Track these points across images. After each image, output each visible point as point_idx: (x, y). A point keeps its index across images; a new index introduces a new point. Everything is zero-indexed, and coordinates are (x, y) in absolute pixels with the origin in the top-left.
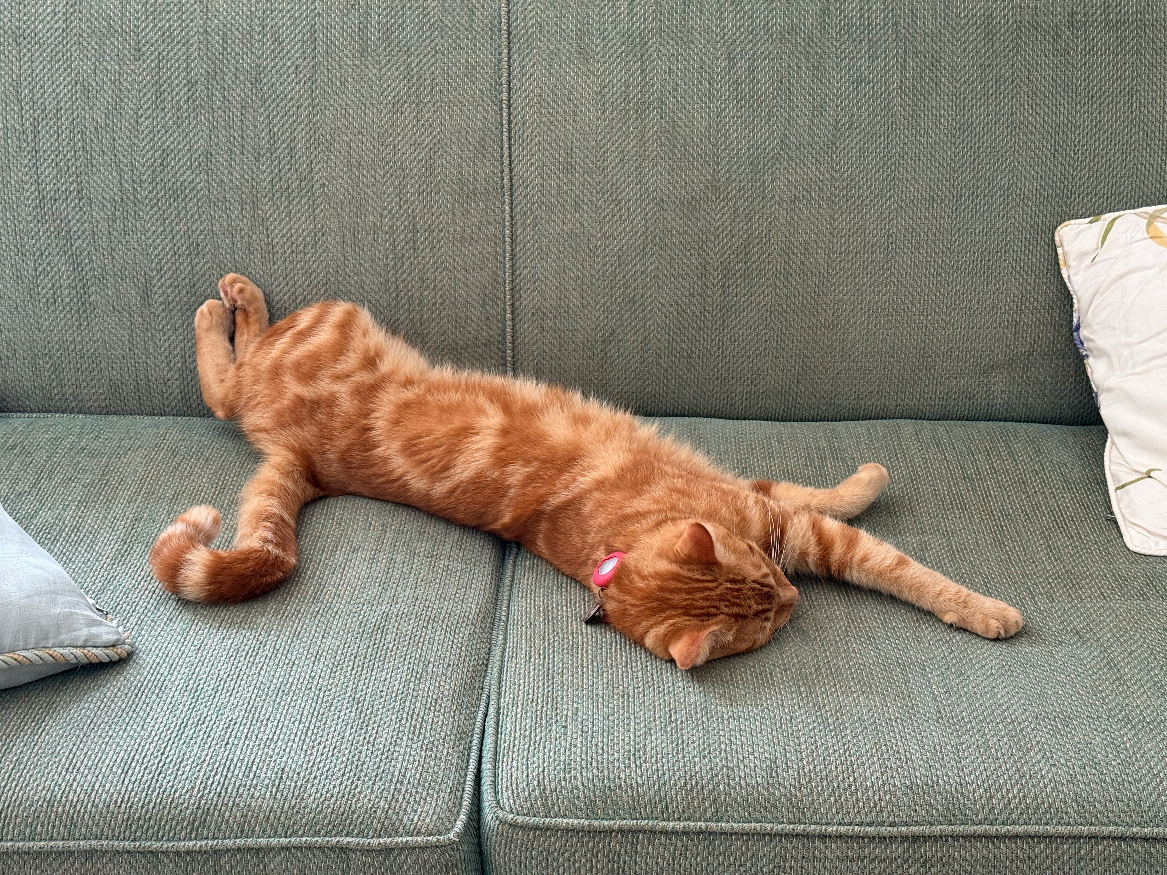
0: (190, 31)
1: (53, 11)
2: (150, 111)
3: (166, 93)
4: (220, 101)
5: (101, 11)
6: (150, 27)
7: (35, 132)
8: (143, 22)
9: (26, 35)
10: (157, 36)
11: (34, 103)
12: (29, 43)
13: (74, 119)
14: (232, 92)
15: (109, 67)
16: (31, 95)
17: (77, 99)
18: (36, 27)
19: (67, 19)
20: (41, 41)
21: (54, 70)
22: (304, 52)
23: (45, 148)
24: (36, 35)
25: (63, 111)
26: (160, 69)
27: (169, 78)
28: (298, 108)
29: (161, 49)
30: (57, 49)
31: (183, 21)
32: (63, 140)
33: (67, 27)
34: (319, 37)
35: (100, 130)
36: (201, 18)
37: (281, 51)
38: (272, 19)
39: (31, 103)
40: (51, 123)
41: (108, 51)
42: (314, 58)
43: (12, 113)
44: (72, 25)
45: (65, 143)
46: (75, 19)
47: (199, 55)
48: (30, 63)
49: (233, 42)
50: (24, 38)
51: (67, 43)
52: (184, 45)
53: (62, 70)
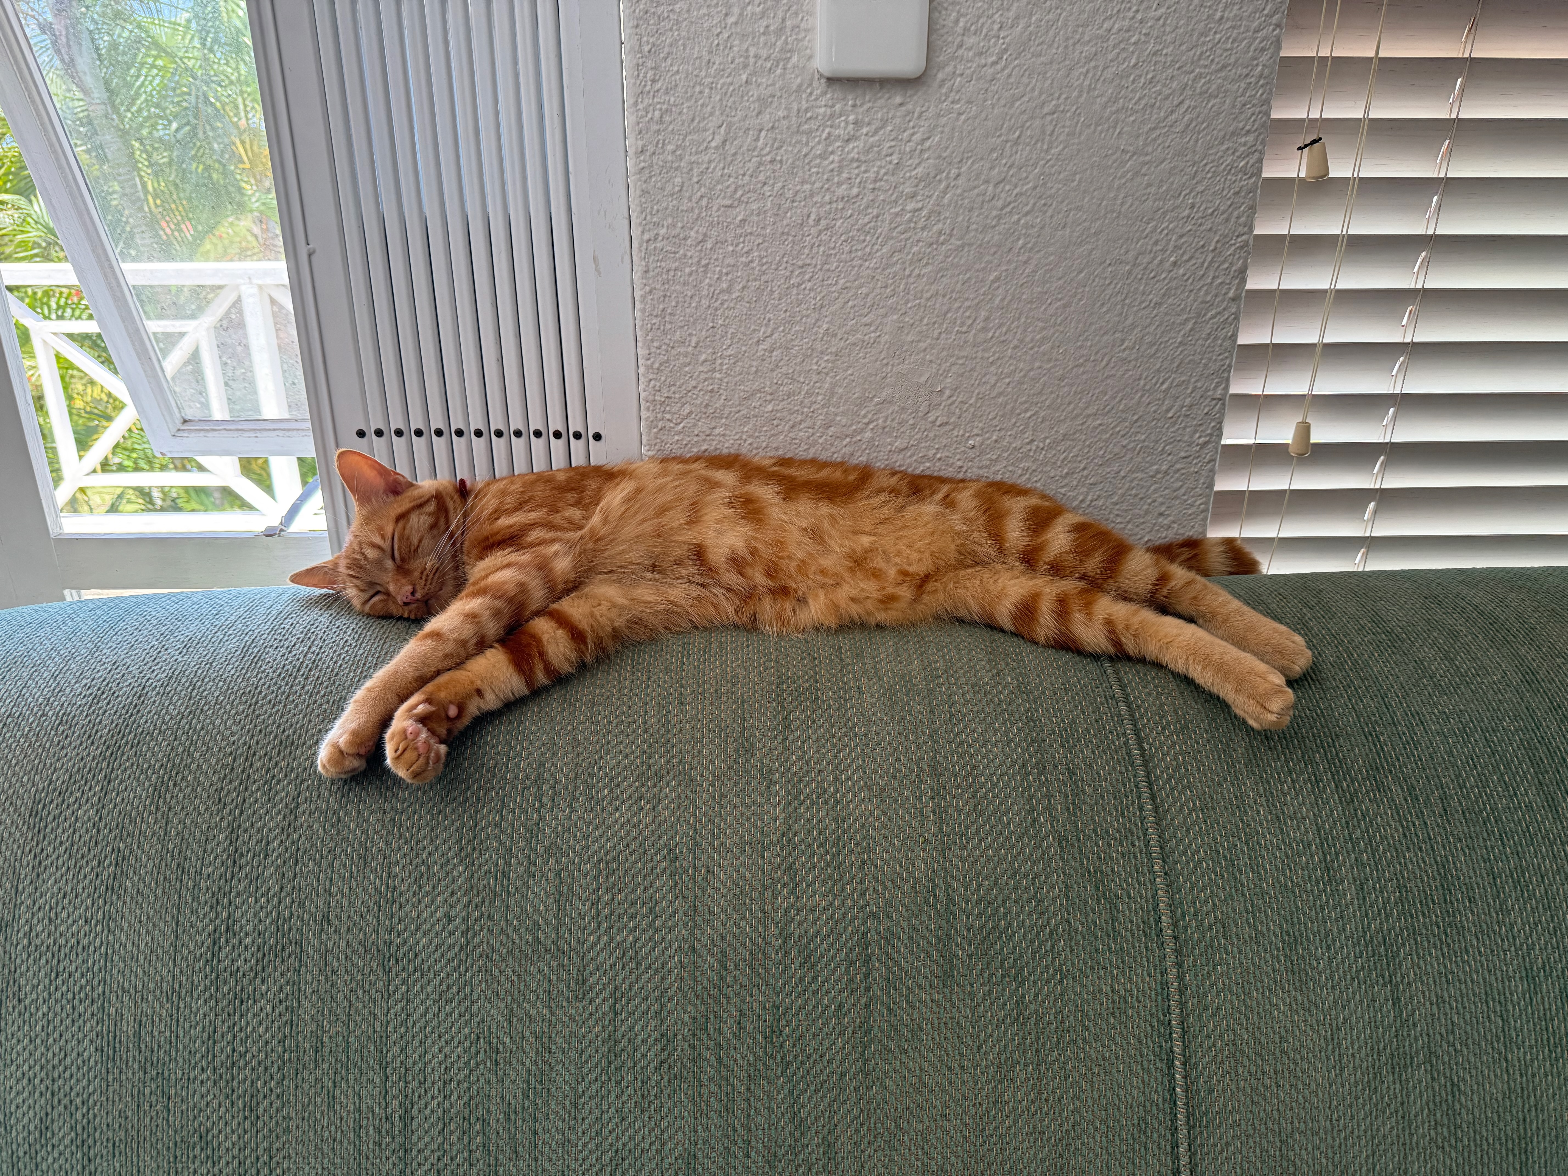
0: (666, 948)
1: (447, 915)
2: (599, 1084)
3: (624, 1056)
4: (712, 1066)
5: (523, 917)
6: (602, 943)
7: (407, 1118)
8: (591, 934)
9: (400, 955)
10: (613, 958)
11: (406, 1070)
12: (404, 969)
13: (471, 1098)
14: (732, 1052)
15: (533, 1012)
16: (403, 1057)
17: (478, 1065)
18: (418, 943)
19: (468, 930)
20: (425, 967)
21: (442, 1015)
22: (851, 980)
23: (421, 1145)
24: (416, 955)
25: (454, 1084)
26: (616, 1014)
27: (631, 1029)
28: (843, 1075)
29: (619, 979)
30: (450, 981)
31: (656, 930)
32: (451, 1133)
33: (468, 943)
34: (873, 953)
35: (513, 1117)
36: (685, 925)
37: (815, 978)
38: (800, 924)
39: (403, 1070)
40: (434, 1103)
41: (534, 985)
42: (867, 989)
43: (370, 1087)
44: (477, 940)
45: (454, 1138)
46: (482, 930)
47: (680, 989)
48: (404, 1003)
49: (736, 966)
50: (397, 961)
51: (466, 971)
52: (657, 971)
53: (456, 1014)
